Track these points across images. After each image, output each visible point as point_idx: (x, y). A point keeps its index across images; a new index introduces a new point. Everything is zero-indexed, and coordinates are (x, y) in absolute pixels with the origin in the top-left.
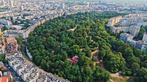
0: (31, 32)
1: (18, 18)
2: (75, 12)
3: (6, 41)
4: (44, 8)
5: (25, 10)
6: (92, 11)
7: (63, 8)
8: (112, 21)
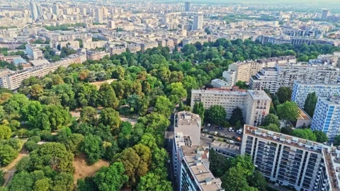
2: (209, 38)
7: (198, 28)
8: (237, 70)
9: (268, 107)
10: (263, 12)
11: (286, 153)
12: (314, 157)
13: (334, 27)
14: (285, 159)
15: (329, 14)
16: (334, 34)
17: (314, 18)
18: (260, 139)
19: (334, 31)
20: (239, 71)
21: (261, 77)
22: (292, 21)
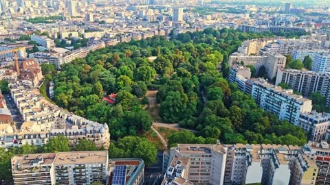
0: (76, 59)
1: (71, 34)
2: (197, 28)
3: (21, 67)
4: (137, 18)
5: (95, 22)
6: (243, 26)
7: (179, 20)
8: (248, 46)
9: (285, 62)
10: (227, 6)
11: (306, 78)
12: (322, 78)
13: (299, 18)
14: (305, 83)
15: (291, 7)
16: (301, 24)
17: (278, 10)
18: (290, 73)
19: (299, 21)
20: (250, 46)
21: (269, 49)
22: (259, 13)
